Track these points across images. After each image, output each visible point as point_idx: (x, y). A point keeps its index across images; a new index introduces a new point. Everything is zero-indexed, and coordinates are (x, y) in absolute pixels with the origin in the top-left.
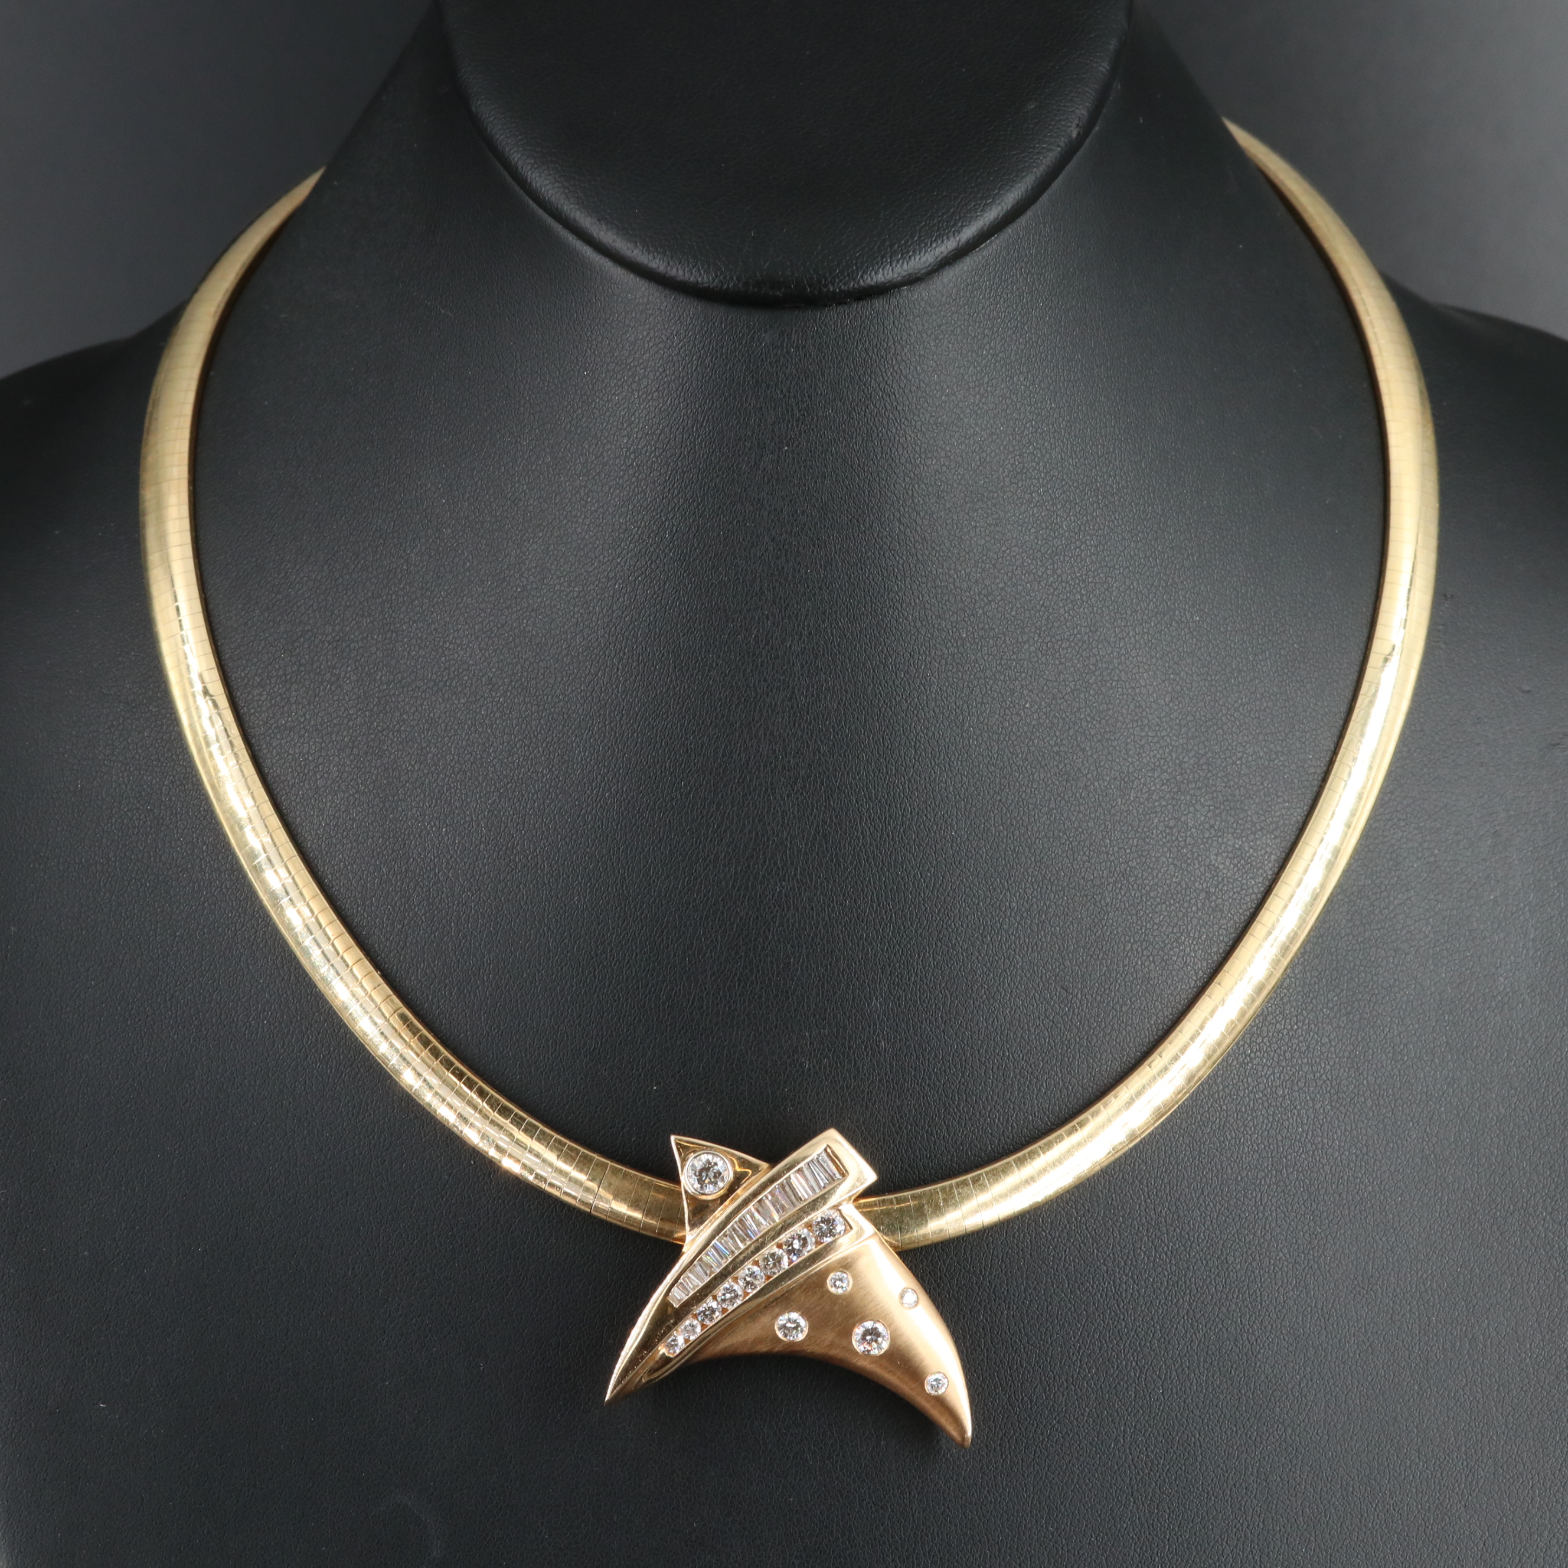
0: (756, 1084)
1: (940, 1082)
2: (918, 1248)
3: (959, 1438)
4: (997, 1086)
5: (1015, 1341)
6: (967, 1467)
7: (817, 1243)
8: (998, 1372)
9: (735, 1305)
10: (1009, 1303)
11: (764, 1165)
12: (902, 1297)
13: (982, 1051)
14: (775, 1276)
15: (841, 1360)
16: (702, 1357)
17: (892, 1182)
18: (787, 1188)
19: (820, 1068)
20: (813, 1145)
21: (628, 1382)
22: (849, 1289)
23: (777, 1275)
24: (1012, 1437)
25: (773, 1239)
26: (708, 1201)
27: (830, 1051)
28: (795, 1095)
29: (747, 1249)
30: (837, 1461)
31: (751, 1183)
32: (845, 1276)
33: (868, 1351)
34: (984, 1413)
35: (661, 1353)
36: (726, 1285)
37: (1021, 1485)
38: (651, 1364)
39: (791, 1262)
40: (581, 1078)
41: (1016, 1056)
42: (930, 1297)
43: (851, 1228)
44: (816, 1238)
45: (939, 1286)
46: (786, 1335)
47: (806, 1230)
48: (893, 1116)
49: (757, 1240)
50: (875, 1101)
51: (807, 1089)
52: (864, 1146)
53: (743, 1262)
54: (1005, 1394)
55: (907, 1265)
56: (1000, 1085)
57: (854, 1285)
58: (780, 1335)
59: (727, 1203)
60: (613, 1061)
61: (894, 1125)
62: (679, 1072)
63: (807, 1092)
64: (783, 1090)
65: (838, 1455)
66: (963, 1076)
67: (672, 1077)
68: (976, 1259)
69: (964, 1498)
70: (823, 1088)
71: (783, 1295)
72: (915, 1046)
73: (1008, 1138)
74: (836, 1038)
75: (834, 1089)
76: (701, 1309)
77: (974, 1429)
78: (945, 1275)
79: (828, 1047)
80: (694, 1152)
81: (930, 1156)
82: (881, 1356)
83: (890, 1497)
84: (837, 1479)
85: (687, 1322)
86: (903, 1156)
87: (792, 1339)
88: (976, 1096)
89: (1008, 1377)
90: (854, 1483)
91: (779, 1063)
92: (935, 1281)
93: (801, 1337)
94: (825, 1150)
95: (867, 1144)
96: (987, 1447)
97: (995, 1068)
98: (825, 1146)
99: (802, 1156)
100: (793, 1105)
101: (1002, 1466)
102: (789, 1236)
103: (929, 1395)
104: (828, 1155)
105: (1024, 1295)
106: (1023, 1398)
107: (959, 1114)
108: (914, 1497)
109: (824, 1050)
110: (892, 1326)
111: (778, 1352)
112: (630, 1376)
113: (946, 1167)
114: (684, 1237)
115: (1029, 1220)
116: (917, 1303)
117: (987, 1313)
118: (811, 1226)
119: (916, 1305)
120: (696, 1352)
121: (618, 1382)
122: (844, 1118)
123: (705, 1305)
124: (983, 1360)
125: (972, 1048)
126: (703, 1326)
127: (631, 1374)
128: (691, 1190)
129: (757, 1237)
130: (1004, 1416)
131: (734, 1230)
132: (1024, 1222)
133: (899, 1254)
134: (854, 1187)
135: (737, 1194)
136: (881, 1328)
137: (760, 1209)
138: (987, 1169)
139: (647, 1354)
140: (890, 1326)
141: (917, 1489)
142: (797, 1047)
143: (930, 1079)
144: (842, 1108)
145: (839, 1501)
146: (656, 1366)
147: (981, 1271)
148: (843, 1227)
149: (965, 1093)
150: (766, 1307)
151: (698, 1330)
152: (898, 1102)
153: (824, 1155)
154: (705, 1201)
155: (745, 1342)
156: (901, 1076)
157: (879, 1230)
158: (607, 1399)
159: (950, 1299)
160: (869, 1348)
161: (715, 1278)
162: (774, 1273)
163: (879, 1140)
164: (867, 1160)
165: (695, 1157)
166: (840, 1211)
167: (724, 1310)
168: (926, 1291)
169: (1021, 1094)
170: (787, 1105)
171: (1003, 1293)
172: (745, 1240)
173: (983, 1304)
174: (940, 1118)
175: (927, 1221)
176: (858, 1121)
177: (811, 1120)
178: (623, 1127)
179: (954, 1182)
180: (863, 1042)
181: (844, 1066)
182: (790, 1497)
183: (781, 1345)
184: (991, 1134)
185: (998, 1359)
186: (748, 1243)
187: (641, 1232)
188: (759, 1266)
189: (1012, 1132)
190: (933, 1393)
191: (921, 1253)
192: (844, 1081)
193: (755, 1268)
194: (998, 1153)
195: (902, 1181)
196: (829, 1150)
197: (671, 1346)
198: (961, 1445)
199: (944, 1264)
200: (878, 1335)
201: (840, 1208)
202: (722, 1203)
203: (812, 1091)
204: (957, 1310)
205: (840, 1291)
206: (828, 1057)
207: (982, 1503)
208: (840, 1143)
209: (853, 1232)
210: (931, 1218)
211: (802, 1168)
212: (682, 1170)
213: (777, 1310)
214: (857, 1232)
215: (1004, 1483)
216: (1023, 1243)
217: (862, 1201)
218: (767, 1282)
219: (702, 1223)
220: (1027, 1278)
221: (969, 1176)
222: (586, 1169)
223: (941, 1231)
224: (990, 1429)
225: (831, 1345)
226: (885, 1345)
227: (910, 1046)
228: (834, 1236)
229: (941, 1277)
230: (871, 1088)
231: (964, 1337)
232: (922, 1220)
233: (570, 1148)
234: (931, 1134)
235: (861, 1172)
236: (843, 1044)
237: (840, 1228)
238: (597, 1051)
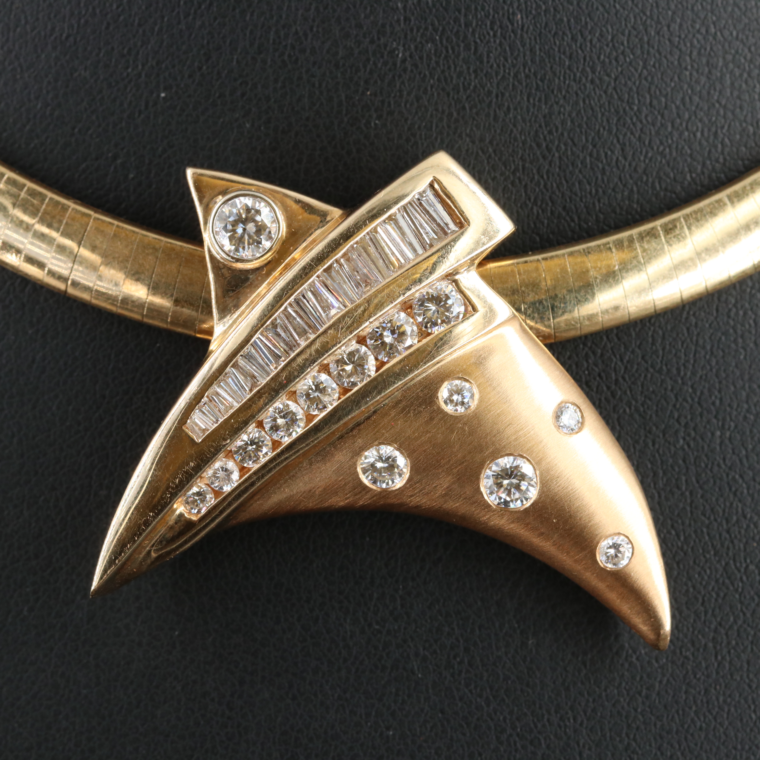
0: (320, 85)
1: (609, 75)
2: (580, 337)
3: (651, 636)
4: (697, 82)
5: (734, 478)
6: (664, 675)
7: (423, 334)
8: (708, 527)
9: (294, 436)
10: (724, 420)
11: (336, 212)
12: (558, 416)
13: (675, 27)
14: (356, 389)
15: (463, 517)
16: (244, 516)
17: (538, 234)
18: (372, 249)
19: (421, 58)
20: (412, 178)
21: (124, 564)
22: (473, 405)
23: (360, 385)
24: (731, 627)
25: (350, 329)
26: (247, 271)
27: (436, 30)
28: (383, 102)
29: (308, 346)
30: (460, 672)
31: (314, 241)
32: (467, 385)
33: (506, 503)
34: (687, 591)
35: (178, 512)
36: (278, 404)
37: (746, 701)
38: (162, 530)
39: (380, 365)
40: (49, 83)
41: (726, 33)
42: (601, 413)
43: (475, 309)
44: (419, 325)
45: (613, 395)
46: (375, 482)
47: (403, 315)
48: (537, 132)
49: (325, 332)
50: (509, 108)
51: (400, 91)
52: (493, 179)
53: (302, 369)
54: (719, 561)
55: (563, 364)
56: (703, 79)
57: (481, 400)
58: (366, 480)
59: (276, 273)
60: (98, 55)
61: (539, 145)
62: (200, 68)
63: (401, 96)
64: (363, 93)
65: (461, 663)
66: (645, 67)
67: (190, 76)
68: (670, 352)
69: (659, 724)
70: (426, 89)
71: (368, 418)
72: (569, 21)
73: (717, 161)
74: (446, 10)
75: (443, 90)
76: (239, 443)
77: (673, 617)
78: (623, 378)
79: (432, 25)
80: (224, 193)
81: (597, 191)
82: (526, 511)
83: (544, 726)
84: (461, 699)
85: (217, 465)
86: (553, 193)
87: (384, 486)
88: (666, 96)
89: (725, 534)
90: (488, 705)
91: (356, 51)
92: (608, 388)
93: (399, 483)
94: (431, 186)
95: (498, 175)
96: (693, 644)
97: (695, 53)
98: (430, 179)
99: (395, 195)
100: (379, 117)
101: (717, 673)
102: (377, 324)
103: (604, 570)
104: (437, 195)
105: (746, 406)
106: (747, 566)
107: (639, 125)
108: (581, 724)
109: (426, 29)
110: (544, 463)
111: (363, 506)
112: (128, 553)
113: (621, 208)
114: (212, 327)
115: (752, 288)
116: (582, 424)
117: (689, 435)
118: (411, 307)
119: (580, 429)
120: (236, 509)
121: (110, 562)
122: (460, 136)
123: (245, 437)
124: (684, 508)
125: (658, 22)
126: (242, 470)
127: (130, 549)
128: (219, 255)
129: (325, 327)
130: (718, 595)
131: (288, 316)
132: (744, 291)
133: (551, 347)
134: (478, 243)
135: (294, 259)
136: (527, 469)
137: (329, 282)
138: (688, 210)
139: (154, 518)
140: (539, 463)
141: (585, 712)
142: (383, 26)
143: (594, 72)
144: (457, 121)
145: (464, 734)
146: (170, 535)
147: (678, 370)
148: (462, 309)
149: (649, 92)
150: (341, 437)
151: (235, 476)
152: (545, 109)
153: (430, 194)
154: (241, 271)
155: (310, 493)
156: (548, 69)
157: (518, 310)
158: (93, 588)
159: (631, 415)
160: (508, 499)
161: (259, 394)
162: (354, 384)
163: (516, 169)
164: (498, 201)
165: (225, 203)
166: (456, 282)
167: (276, 444)
168: (594, 404)
169: (736, 93)
170: (370, 116)
171: (714, 403)
172: (305, 332)
173: (683, 421)
174: (610, 131)
175: (593, 295)
176: (482, 140)
177: (408, 140)
178: (115, 157)
179: (635, 232)
180: (487, 16)
181: (459, 54)
182: (388, 729)
183: (368, 496)
184: (691, 156)
185: (707, 507)
186: (312, 337)
187: (146, 320)
188: (329, 374)
189: (722, 153)
190: (610, 566)
191: (585, 344)
192: (459, 77)
193: (323, 377)
194: (702, 186)
195: (553, 233)
196: (436, 186)
197: (191, 503)
198: (655, 646)
199: (622, 360)
200: (523, 477)
201: (457, 277)
202: (268, 274)
203: (409, 94)
204: (642, 432)
205: (461, 409)
206: (433, 41)
207: (687, 731)
208: (454, 174)
209: (477, 316)
210: (600, 290)
211: (395, 214)
212: (206, 223)
213: (360, 442)
214: (485, 316)
215: (721, 699)
216: (743, 325)
217: (492, 265)
218: (343, 398)
219: (237, 307)
220: (750, 379)
221: (658, 223)
222: (55, 225)
223: (616, 308)
224: (697, 615)
225: (446, 495)
226: (533, 494)
227: (561, 20)
228: (449, 322)
229: (617, 380)
230: (501, 88)
231: (655, 474)
232: (586, 292)
233: (32, 193)
234: (598, 159)
235: (489, 221)
236: (456, 20)
237: (458, 309)
238: (71, 39)
